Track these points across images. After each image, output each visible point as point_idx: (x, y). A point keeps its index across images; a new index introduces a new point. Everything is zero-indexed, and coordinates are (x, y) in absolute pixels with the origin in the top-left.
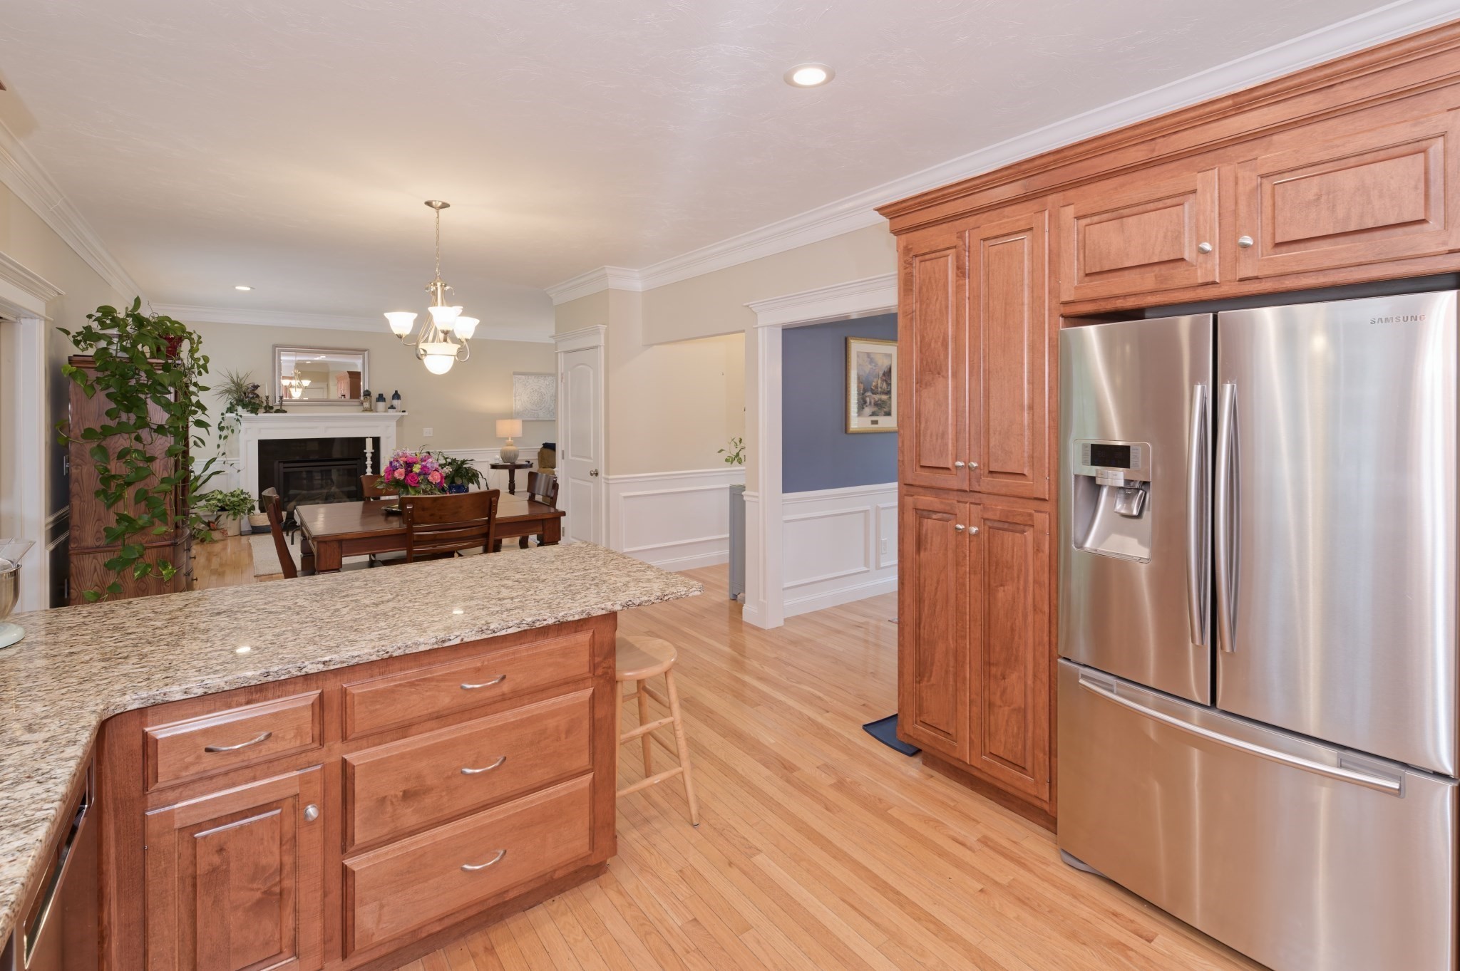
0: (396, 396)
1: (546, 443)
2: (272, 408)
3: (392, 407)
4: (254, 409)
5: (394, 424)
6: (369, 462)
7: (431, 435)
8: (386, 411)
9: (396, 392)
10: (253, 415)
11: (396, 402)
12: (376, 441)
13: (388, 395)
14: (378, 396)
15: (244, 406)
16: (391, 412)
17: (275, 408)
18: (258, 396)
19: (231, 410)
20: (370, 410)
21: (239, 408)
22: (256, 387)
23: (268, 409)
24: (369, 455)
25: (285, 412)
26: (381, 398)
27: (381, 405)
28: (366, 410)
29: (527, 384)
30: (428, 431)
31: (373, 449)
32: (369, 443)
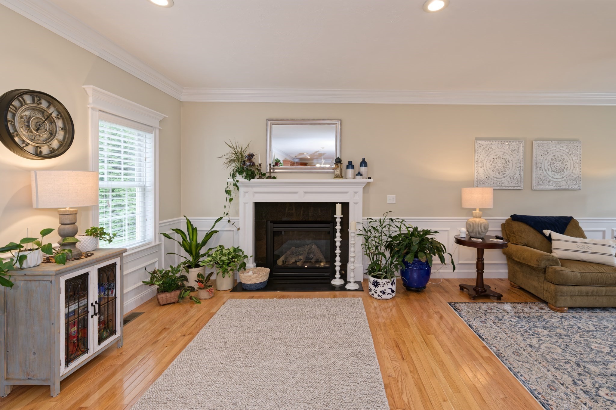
0: (364, 163)
1: (515, 215)
2: (264, 174)
3: (360, 174)
4: (251, 176)
5: (361, 190)
6: (338, 227)
7: (394, 202)
8: (354, 178)
9: (364, 159)
10: (246, 180)
11: (363, 169)
12: (345, 206)
13: (357, 163)
14: (347, 164)
15: (240, 173)
16: (359, 179)
17: (268, 175)
18: (254, 164)
19: (234, 176)
20: (341, 176)
21: (237, 174)
22: (251, 156)
23: (262, 176)
24: (338, 220)
25: (274, 178)
26: (350, 165)
27: (350, 172)
28: (336, 177)
29: (490, 150)
30: (391, 199)
31: (342, 214)
32: (339, 208)
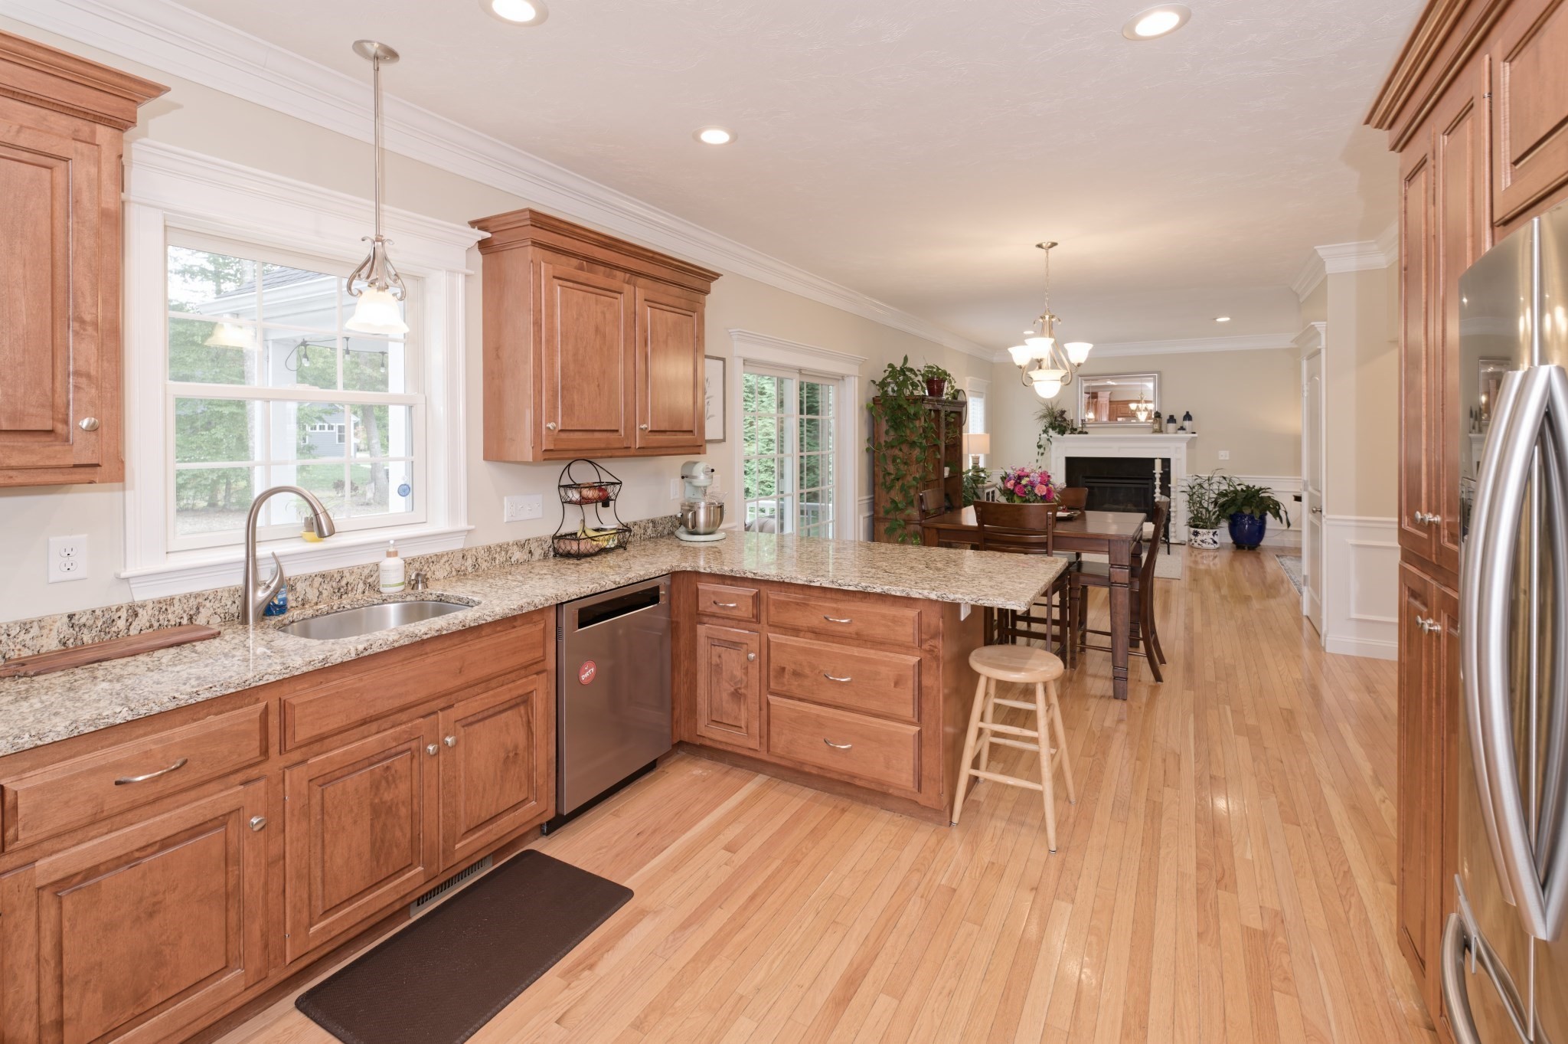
0: (1188, 417)
2: (1076, 430)
3: (1182, 428)
4: (1062, 432)
5: (1184, 445)
6: (1158, 483)
7: (1227, 458)
8: (1176, 433)
9: (1188, 413)
10: (1060, 436)
11: (1187, 424)
12: (1166, 462)
13: (1179, 416)
14: (1168, 417)
15: (1054, 428)
16: (1181, 434)
17: (1079, 430)
18: (1065, 420)
19: (1045, 431)
20: (1160, 431)
21: (1050, 430)
22: (1063, 412)
23: (1073, 431)
24: (1158, 476)
25: (1086, 433)
26: (1172, 419)
27: (1171, 426)
28: (1155, 432)
30: (1224, 455)
31: (1162, 470)
32: (1158, 465)
